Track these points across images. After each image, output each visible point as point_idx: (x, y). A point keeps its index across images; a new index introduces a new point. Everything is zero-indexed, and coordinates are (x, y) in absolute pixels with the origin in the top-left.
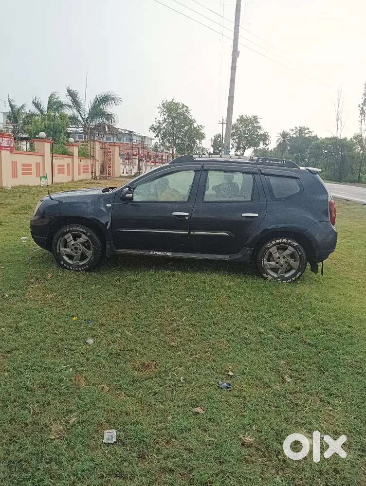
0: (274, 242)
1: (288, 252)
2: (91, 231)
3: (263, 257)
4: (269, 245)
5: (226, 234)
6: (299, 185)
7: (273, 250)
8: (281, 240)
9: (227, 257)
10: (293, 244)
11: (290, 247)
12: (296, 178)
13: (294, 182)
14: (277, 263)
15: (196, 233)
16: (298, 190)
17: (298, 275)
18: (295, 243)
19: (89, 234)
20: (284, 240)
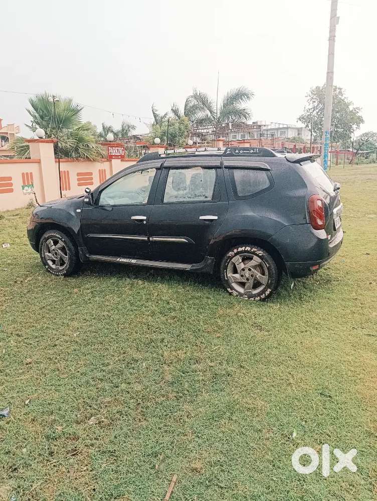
0: (235, 251)
1: (253, 263)
2: (66, 237)
3: (226, 268)
4: (231, 254)
5: (184, 240)
6: (268, 178)
7: (237, 259)
8: (243, 248)
9: (187, 267)
10: (258, 253)
11: (255, 257)
12: (267, 170)
13: (263, 176)
14: (242, 276)
15: (154, 239)
16: (267, 185)
17: (268, 292)
18: (261, 252)
19: (63, 240)
20: (248, 248)
